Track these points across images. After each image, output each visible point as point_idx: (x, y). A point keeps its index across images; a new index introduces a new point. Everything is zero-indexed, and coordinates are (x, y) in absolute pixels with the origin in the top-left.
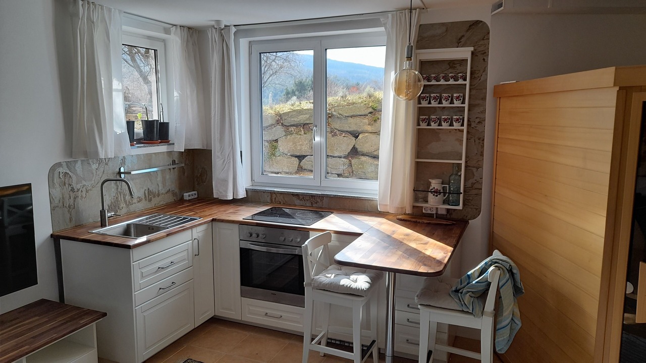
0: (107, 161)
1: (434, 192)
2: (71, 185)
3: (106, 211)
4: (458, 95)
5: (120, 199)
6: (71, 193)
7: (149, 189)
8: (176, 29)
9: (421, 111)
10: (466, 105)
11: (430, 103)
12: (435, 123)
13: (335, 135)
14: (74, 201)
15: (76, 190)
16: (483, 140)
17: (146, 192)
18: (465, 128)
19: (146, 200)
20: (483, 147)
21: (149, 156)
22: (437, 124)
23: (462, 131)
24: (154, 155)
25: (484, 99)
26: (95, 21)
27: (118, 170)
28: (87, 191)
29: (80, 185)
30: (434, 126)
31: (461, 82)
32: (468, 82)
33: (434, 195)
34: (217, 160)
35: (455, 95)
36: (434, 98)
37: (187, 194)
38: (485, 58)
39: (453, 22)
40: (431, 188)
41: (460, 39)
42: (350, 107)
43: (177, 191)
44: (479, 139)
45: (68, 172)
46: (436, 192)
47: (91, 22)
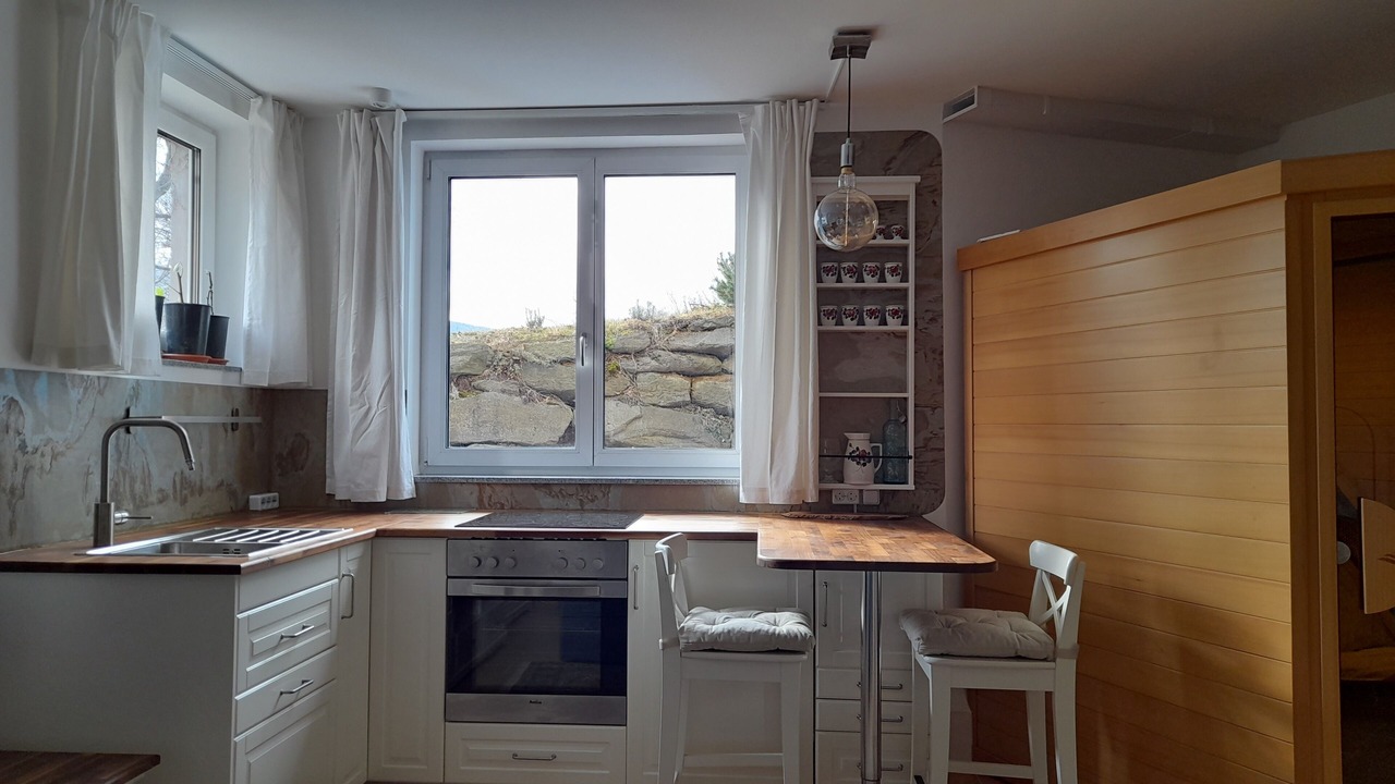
0: (102, 386)
1: (857, 456)
2: (20, 434)
3: (113, 505)
4: (894, 264)
5: (121, 490)
6: (19, 455)
7: (182, 473)
8: (264, 102)
9: (823, 296)
10: (911, 285)
11: (839, 280)
12: (852, 319)
13: (530, 400)
14: (25, 478)
15: (30, 449)
16: (942, 353)
17: (178, 479)
18: (910, 328)
19: (175, 498)
20: (941, 366)
21: (188, 389)
22: (855, 322)
23: (904, 336)
24: (196, 389)
25: (939, 275)
26: (118, 34)
27: (123, 413)
28: (54, 457)
29: (41, 437)
30: (849, 325)
31: (897, 241)
32: (911, 242)
33: (858, 463)
34: (350, 408)
35: (888, 265)
36: (850, 270)
37: (259, 497)
38: (936, 200)
39: (874, 132)
40: (850, 450)
41: (889, 163)
42: (557, 342)
43: (236, 486)
44: (934, 352)
45: (17, 398)
46: (861, 458)
47: (110, 36)
